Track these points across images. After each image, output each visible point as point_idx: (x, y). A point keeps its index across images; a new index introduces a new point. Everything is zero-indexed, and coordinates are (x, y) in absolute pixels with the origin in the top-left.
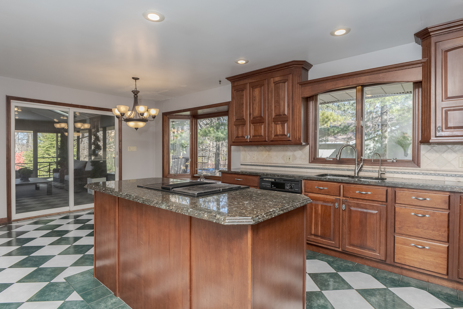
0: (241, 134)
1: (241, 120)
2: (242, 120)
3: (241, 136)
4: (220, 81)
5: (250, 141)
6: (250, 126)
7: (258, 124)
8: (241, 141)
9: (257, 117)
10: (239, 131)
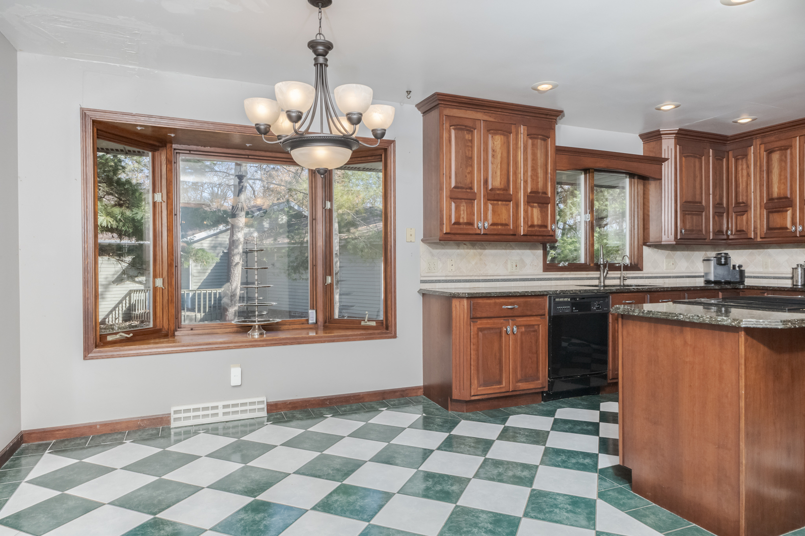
0: (465, 217)
1: (464, 190)
2: (468, 190)
3: (465, 221)
4: (409, 92)
5: (485, 233)
6: (485, 204)
7: (500, 203)
8: (465, 232)
9: (499, 189)
10: (462, 212)
